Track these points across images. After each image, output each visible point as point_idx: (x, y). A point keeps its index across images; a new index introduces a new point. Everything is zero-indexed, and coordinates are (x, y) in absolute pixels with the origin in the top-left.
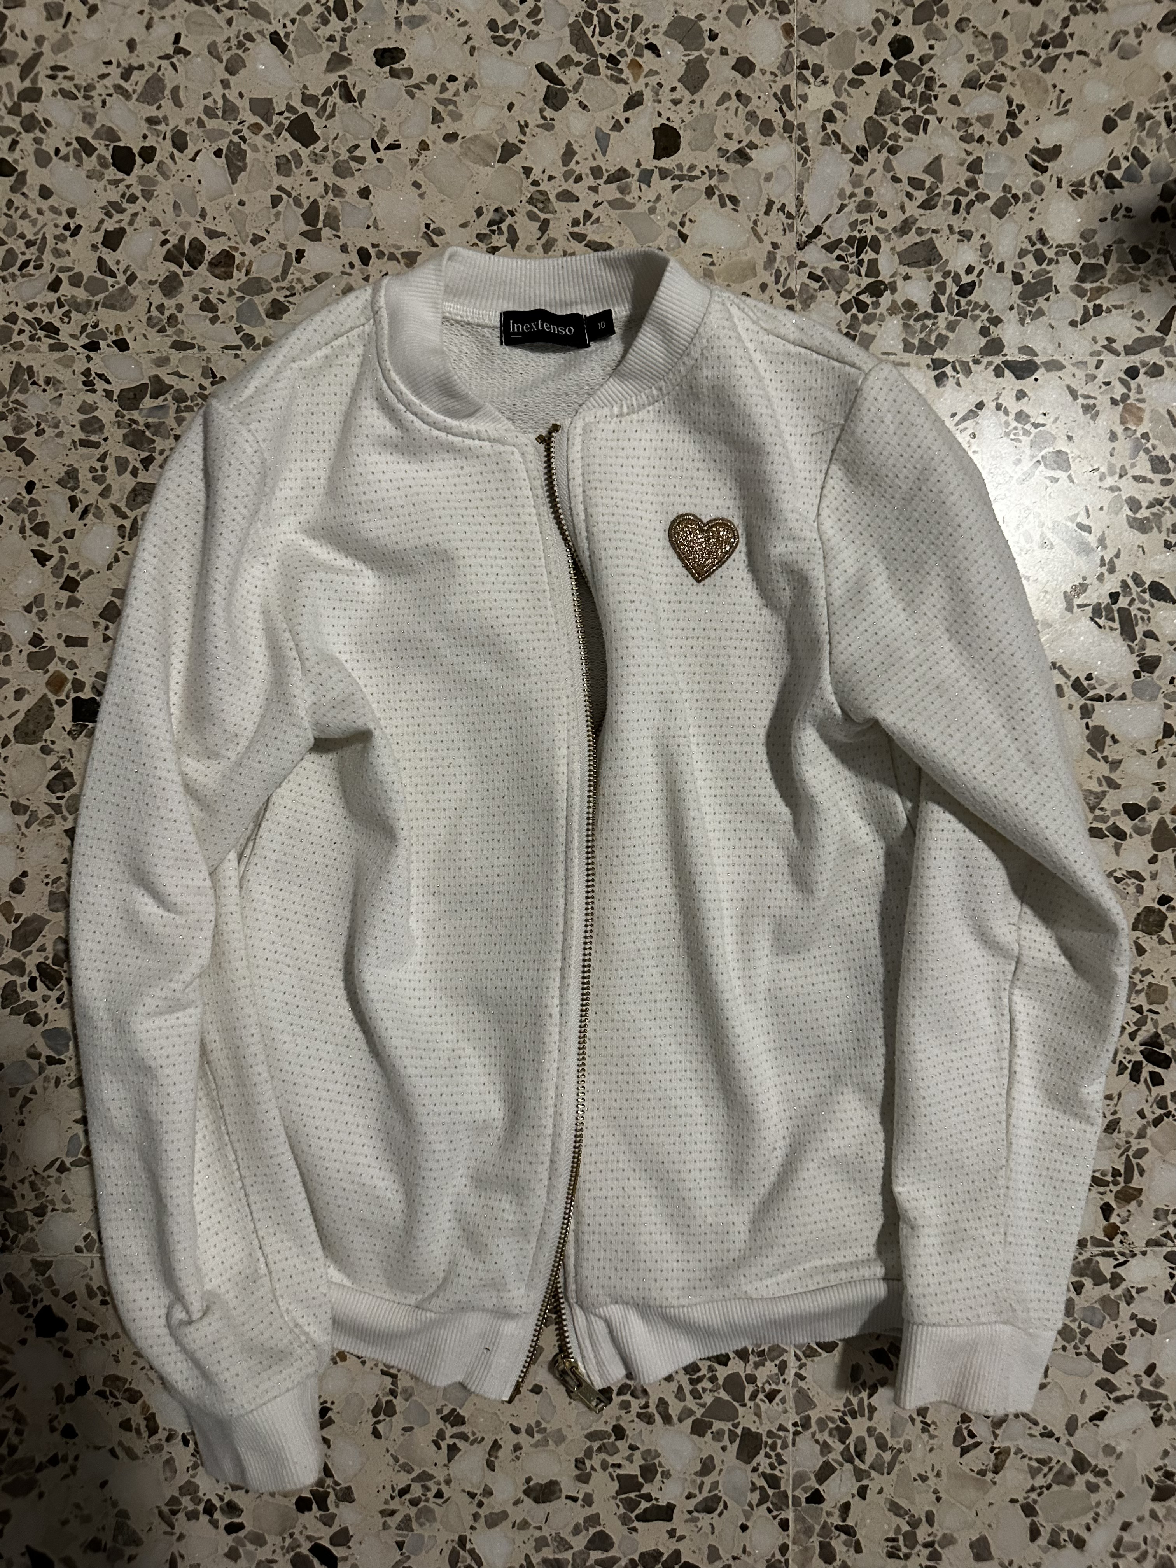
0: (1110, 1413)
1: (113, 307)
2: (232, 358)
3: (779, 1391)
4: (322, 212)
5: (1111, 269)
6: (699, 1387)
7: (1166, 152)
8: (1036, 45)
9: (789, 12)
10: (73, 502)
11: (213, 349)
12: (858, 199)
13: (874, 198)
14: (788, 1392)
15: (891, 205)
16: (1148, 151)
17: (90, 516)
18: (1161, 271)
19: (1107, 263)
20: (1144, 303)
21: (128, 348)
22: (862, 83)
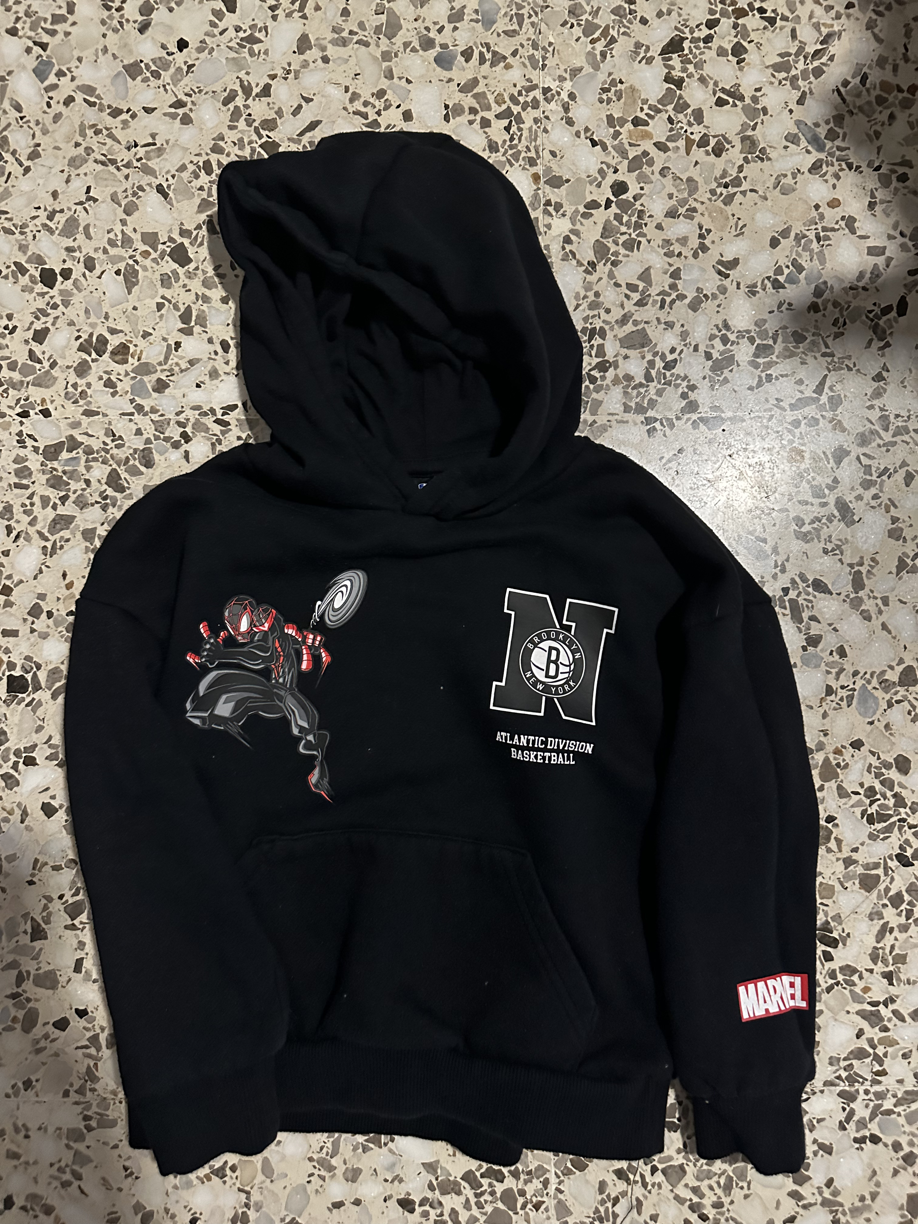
0: (799, 1217)
1: (40, 385)
2: (127, 422)
3: (544, 1202)
4: (194, 314)
5: (778, 347)
6: (482, 1200)
7: (817, 262)
8: (719, 185)
9: (536, 165)
10: (9, 529)
11: (113, 415)
12: (589, 300)
13: (601, 299)
14: (550, 1202)
15: (614, 304)
16: (803, 262)
17: (22, 539)
18: (815, 349)
19: (775, 343)
20: (802, 374)
21: (51, 416)
22: (592, 215)
